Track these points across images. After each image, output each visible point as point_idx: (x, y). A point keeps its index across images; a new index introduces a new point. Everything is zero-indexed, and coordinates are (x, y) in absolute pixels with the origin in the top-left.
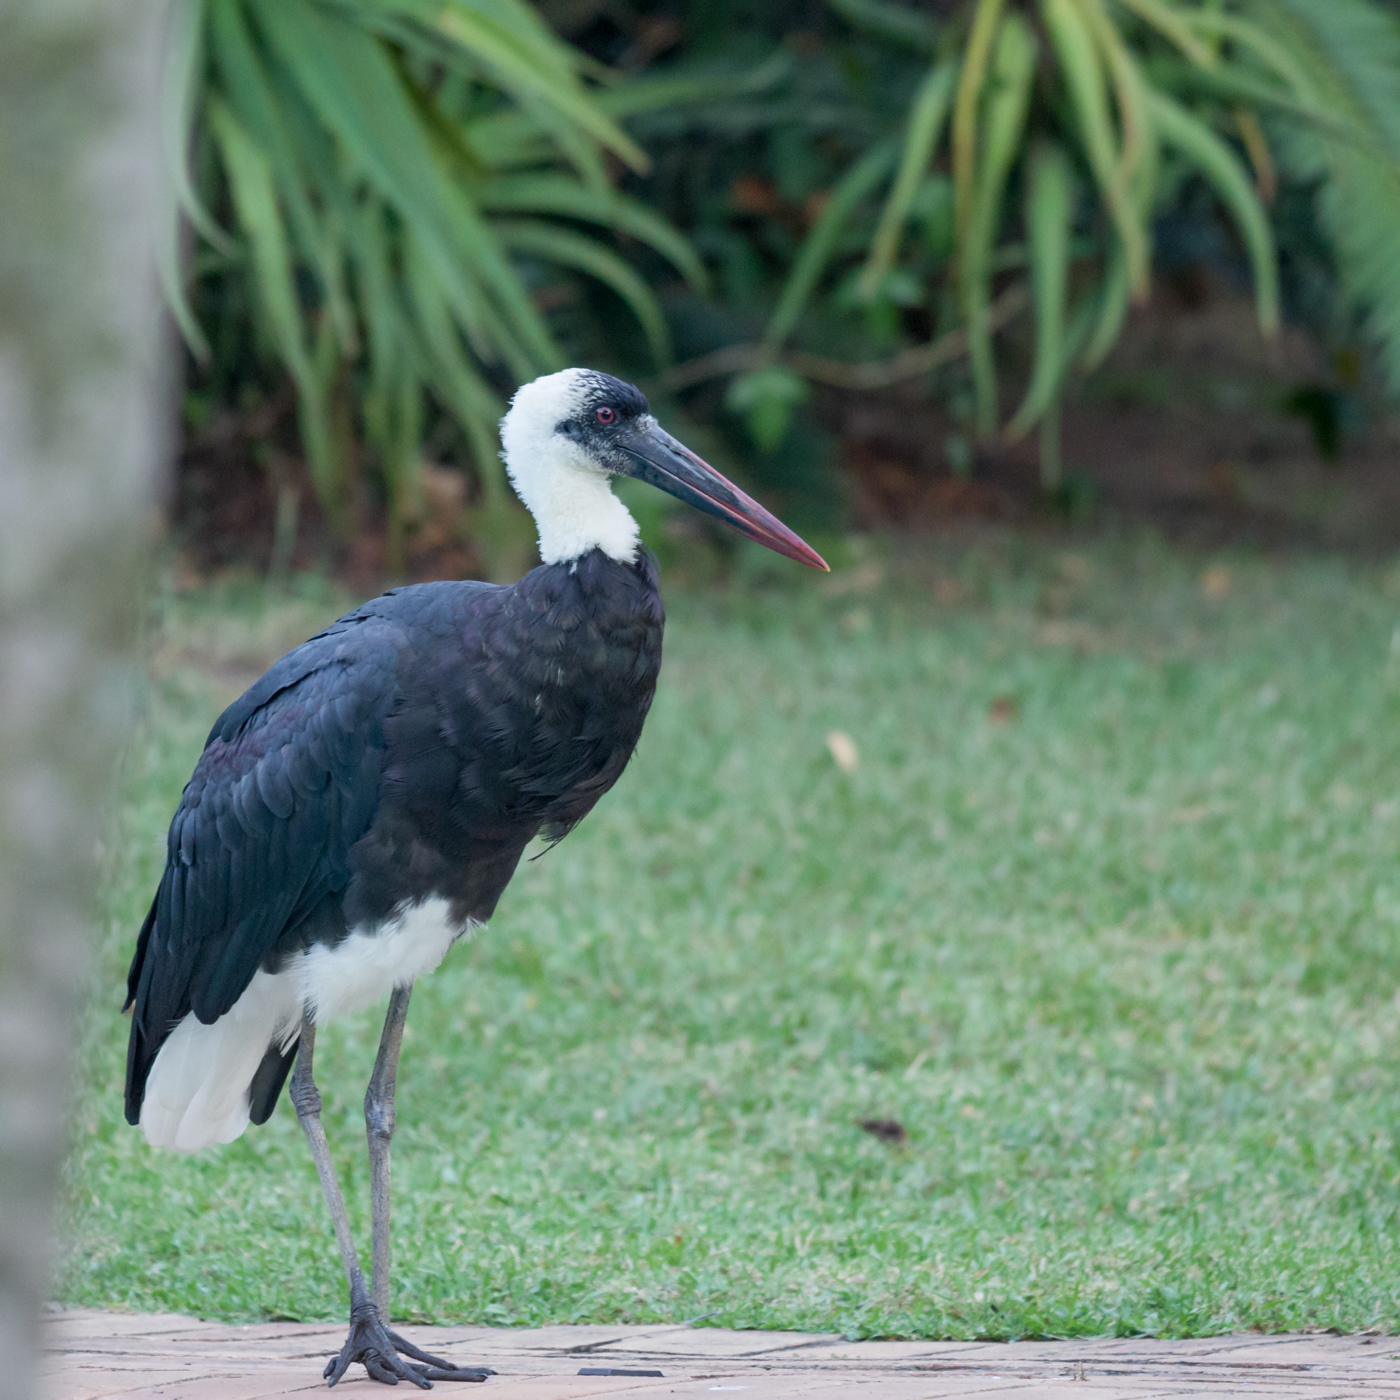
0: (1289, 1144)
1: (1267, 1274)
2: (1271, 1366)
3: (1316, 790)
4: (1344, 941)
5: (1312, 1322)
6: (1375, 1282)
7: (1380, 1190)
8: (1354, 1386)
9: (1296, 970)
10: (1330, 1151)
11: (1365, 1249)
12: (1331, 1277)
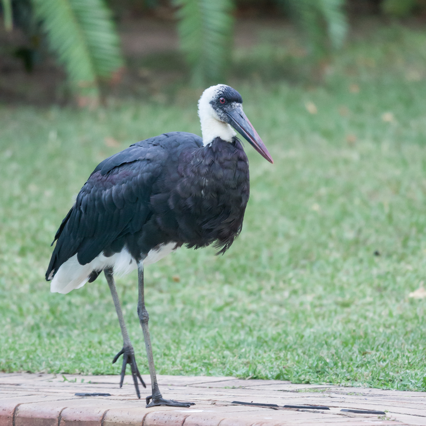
0: (14, 308)
1: (6, 352)
2: (8, 384)
3: (24, 186)
4: (34, 238)
5: (21, 369)
6: (43, 355)
7: (45, 324)
8: (36, 391)
9: (17, 247)
10: (28, 310)
11: (40, 344)
12: (28, 353)
